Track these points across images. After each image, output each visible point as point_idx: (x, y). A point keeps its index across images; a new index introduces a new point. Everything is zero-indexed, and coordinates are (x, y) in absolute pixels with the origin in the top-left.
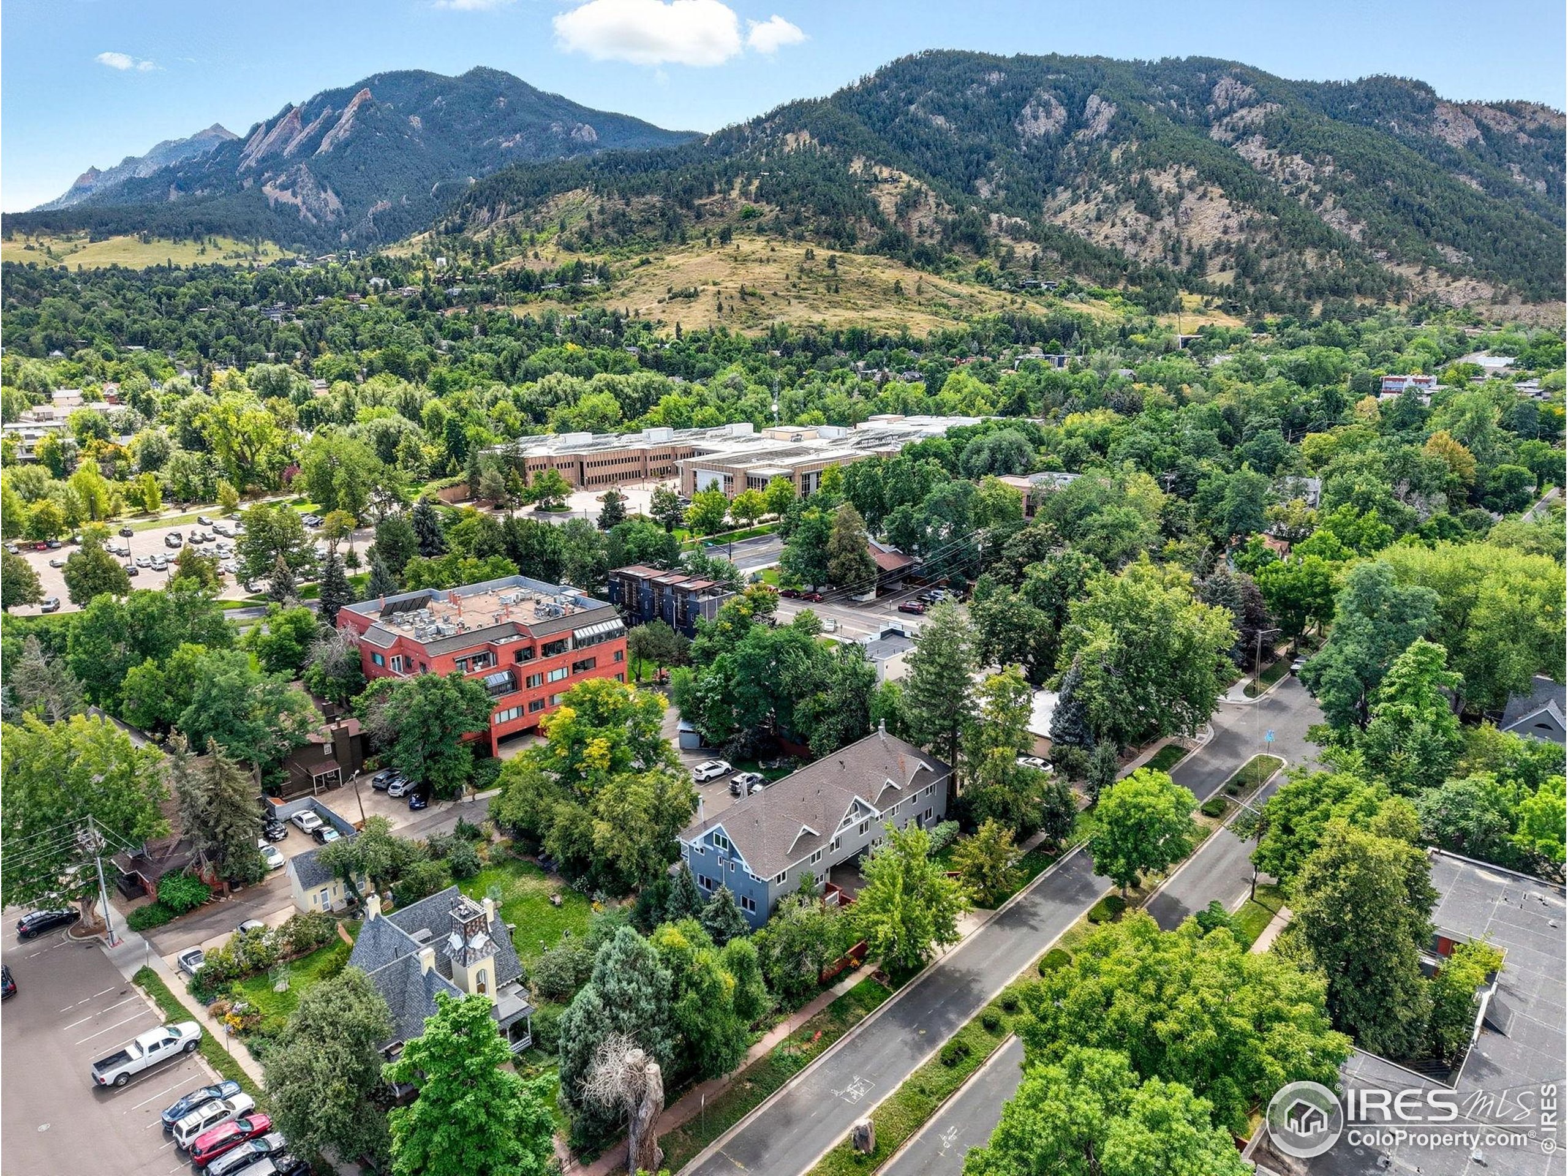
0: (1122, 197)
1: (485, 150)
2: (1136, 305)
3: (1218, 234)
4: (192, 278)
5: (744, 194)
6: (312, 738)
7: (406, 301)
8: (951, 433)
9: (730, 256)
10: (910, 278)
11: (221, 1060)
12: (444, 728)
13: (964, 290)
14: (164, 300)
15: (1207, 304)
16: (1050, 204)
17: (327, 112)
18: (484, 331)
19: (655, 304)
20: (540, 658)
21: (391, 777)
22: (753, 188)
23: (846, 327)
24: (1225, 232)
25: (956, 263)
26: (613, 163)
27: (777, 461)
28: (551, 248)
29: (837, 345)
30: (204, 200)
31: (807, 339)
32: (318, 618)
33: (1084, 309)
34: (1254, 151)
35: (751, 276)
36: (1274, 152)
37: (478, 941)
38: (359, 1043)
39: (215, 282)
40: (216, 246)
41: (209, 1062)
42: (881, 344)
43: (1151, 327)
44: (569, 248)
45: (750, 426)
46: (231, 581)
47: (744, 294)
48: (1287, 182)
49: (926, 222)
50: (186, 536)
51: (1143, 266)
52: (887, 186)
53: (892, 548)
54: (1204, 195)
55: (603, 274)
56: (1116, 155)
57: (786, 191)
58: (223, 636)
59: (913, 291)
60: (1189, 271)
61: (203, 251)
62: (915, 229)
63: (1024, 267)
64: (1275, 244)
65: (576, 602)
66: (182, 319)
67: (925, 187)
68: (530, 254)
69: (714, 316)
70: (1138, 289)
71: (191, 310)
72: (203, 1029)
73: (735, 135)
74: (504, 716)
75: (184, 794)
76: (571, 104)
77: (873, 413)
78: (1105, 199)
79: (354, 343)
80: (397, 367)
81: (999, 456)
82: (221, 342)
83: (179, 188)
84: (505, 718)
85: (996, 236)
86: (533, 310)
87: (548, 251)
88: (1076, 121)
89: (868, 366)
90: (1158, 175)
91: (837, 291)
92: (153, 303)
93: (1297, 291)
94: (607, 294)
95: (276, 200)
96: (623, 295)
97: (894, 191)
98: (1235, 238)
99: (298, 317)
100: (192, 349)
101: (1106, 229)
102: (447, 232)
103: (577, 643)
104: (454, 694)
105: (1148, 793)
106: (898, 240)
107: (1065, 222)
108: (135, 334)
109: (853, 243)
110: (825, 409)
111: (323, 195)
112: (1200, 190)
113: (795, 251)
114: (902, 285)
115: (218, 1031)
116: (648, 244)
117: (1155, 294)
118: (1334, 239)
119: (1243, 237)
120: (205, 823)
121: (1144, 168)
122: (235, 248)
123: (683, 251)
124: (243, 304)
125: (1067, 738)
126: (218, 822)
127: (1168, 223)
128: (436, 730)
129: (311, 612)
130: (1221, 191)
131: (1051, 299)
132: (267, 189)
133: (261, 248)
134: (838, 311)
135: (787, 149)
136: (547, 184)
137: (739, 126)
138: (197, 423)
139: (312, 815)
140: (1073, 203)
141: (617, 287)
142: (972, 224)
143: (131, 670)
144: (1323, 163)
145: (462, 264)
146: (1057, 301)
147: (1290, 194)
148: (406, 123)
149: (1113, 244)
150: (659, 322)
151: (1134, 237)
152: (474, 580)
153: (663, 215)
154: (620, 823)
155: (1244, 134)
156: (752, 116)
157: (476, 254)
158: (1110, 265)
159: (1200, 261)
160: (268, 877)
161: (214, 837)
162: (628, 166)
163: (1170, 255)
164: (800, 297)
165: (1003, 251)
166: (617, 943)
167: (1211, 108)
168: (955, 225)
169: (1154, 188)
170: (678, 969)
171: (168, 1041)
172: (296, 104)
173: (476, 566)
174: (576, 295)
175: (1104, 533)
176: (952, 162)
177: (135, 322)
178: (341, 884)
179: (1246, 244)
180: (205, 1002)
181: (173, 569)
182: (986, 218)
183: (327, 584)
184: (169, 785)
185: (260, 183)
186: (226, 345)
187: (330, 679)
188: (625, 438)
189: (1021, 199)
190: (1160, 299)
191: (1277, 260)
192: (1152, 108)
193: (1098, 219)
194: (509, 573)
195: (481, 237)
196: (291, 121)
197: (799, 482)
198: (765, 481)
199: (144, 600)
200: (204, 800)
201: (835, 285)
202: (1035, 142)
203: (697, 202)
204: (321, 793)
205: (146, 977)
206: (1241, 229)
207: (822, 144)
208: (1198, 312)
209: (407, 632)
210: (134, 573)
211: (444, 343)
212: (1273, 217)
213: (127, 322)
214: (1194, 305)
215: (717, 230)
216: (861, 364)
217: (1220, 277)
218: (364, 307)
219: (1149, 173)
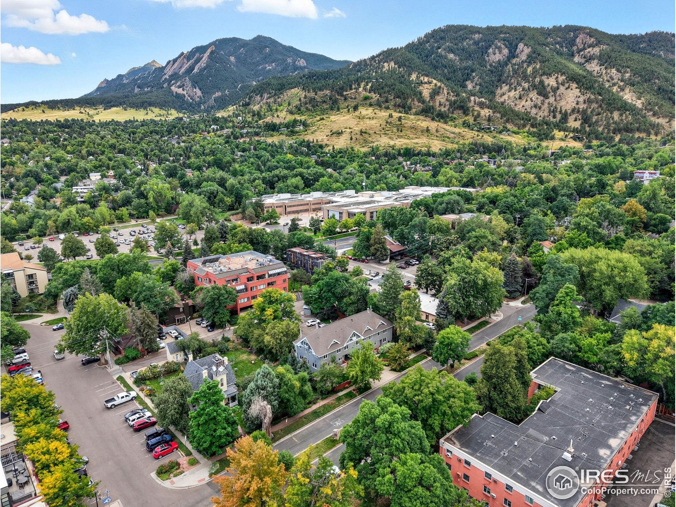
0: (531, 89)
1: (260, 70)
2: (533, 137)
3: (574, 105)
4: (142, 125)
5: (365, 89)
6: (176, 306)
7: (225, 135)
8: (434, 196)
9: (357, 116)
10: (433, 125)
11: (142, 402)
12: (220, 304)
13: (457, 130)
14: (132, 135)
15: (566, 136)
16: (499, 91)
17: (197, 55)
18: (255, 149)
19: (325, 137)
20: (255, 280)
21: (202, 320)
22: (368, 87)
23: (404, 146)
24: (577, 104)
25: (455, 118)
26: (312, 76)
27: (361, 207)
28: (284, 113)
29: (399, 154)
30: (148, 92)
31: (386, 152)
32: (181, 264)
33: (509, 139)
34: (594, 67)
35: (365, 125)
36: (603, 67)
37: (221, 369)
38: (182, 395)
39: (152, 128)
40: (152, 111)
41: (139, 403)
42: (418, 154)
43: (538, 147)
44: (291, 113)
45: (354, 191)
46: (152, 249)
47: (362, 132)
48: (609, 81)
49: (443, 101)
50: (137, 231)
51: (539, 119)
52: (426, 85)
53: (397, 243)
54: (569, 87)
55: (305, 124)
56: (530, 70)
57: (383, 88)
58: (148, 270)
59: (434, 131)
60: (560, 121)
61: (147, 114)
62: (437, 104)
63: (485, 120)
64: (600, 109)
65: (271, 261)
66: (138, 143)
67: (443, 85)
68: (275, 115)
69: (349, 142)
70: (535, 130)
71: (142, 139)
72: (137, 394)
73: (363, 63)
74: (242, 301)
75: (134, 321)
76: (295, 49)
77: (407, 185)
78: (523, 89)
79: (204, 153)
80: (219, 164)
81: (449, 206)
82: (153, 153)
83: (139, 87)
84: (243, 301)
85: (473, 106)
86: (274, 139)
87: (283, 114)
88: (512, 55)
89: (411, 164)
90: (548, 78)
91: (401, 131)
92: (127, 136)
93: (609, 130)
94: (306, 133)
95: (176, 93)
96: (312, 133)
97: (429, 87)
98: (582, 106)
99: (183, 142)
100: (141, 156)
101: (523, 103)
102: (243, 105)
103: (270, 276)
104: (223, 292)
105: (452, 334)
106: (430, 109)
107: (505, 100)
108: (120, 149)
109: (410, 110)
110: (386, 184)
111: (195, 90)
112: (567, 85)
113: (385, 114)
114: (430, 128)
115: (142, 395)
116: (323, 112)
117: (542, 132)
118: (628, 107)
119: (585, 106)
120: (140, 331)
121: (541, 75)
122: (160, 112)
123: (338, 114)
124: (162, 137)
125: (441, 316)
126: (144, 330)
127: (552, 100)
128: (217, 304)
129: (178, 261)
130: (576, 86)
131: (495, 134)
132: (173, 88)
133: (169, 112)
134: (401, 140)
135: (384, 70)
136: (284, 85)
137: (365, 60)
138: (142, 189)
139: (175, 331)
140: (510, 91)
141: (309, 130)
142: (463, 101)
143: (118, 280)
144: (626, 72)
145: (248, 119)
146: (498, 135)
147: (610, 86)
148: (229, 60)
149: (526, 109)
150: (326, 145)
151: (535, 106)
152: (237, 252)
153: (330, 99)
154: (273, 336)
155: (589, 59)
156: (370, 55)
157: (254, 115)
158: (523, 119)
159: (565, 117)
160: (160, 351)
161: (143, 336)
162: (318, 77)
163: (552, 114)
164: (385, 134)
165: (476, 113)
166: (262, 369)
167: (575, 48)
168: (455, 102)
169: (546, 84)
170: (281, 380)
171: (126, 396)
172: (185, 52)
173: (237, 247)
174: (293, 133)
175: (475, 239)
176: (456, 74)
177: (120, 144)
178: (182, 353)
179: (586, 110)
180: (138, 387)
181: (133, 244)
182: (469, 98)
183: (185, 252)
184: (129, 318)
185: (170, 85)
186: (155, 154)
187: (183, 286)
188: (303, 196)
189: (486, 90)
190: (544, 134)
191: (600, 116)
192: (547, 48)
193: (520, 98)
194: (249, 249)
195: (256, 108)
196: (183, 59)
197: (368, 215)
198: (355, 215)
199: (122, 256)
200: (139, 323)
201: (400, 128)
202: (494, 64)
203: (345, 93)
204: (179, 325)
205: (121, 379)
206: (585, 102)
207: (399, 67)
208: (562, 140)
209: (210, 270)
210: (119, 246)
211: (239, 153)
212: (600, 97)
213: (117, 144)
214: (560, 137)
215: (353, 105)
216: (408, 163)
217: (573, 123)
218: (209, 138)
219: (544, 78)
